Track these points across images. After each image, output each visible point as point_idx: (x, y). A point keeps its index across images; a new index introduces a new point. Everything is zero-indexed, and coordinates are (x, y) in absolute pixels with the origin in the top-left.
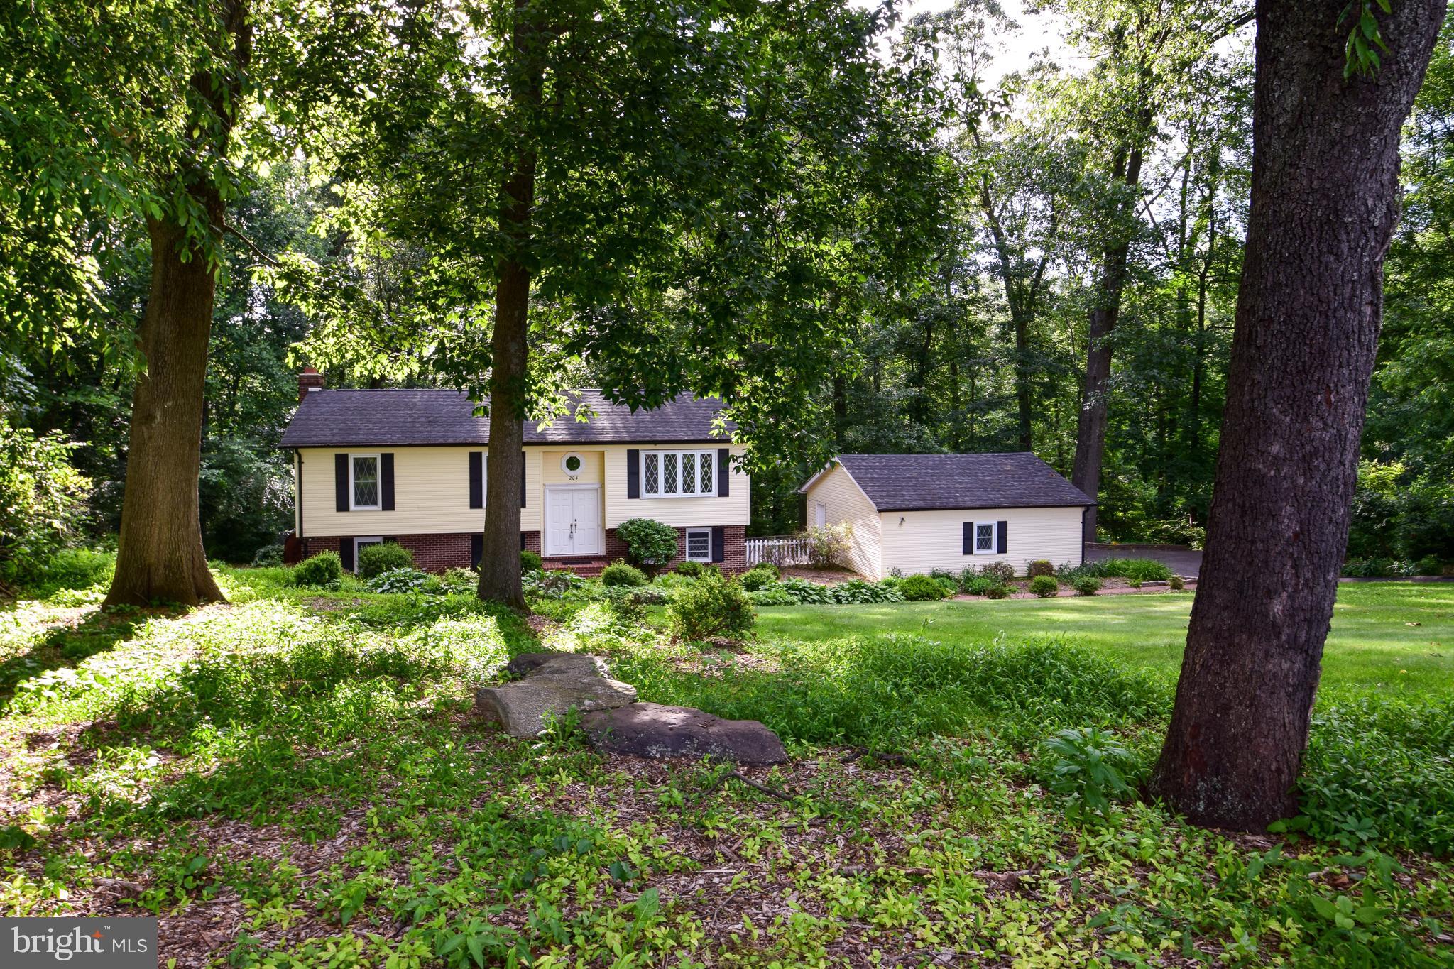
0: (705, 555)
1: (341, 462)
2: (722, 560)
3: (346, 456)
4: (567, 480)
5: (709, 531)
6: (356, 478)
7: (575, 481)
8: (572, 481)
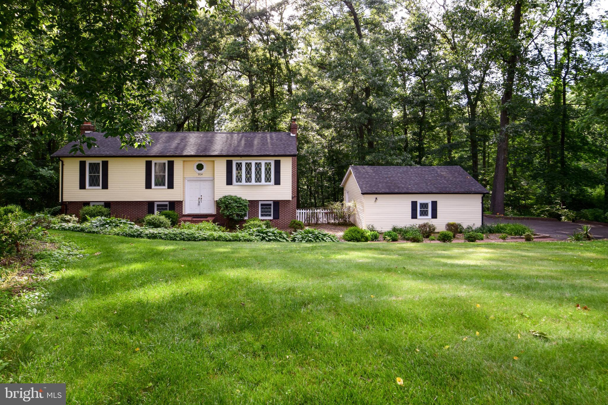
0: (270, 215)
1: (82, 165)
2: (278, 218)
3: (85, 162)
4: (197, 175)
5: (272, 203)
6: (90, 173)
7: (201, 176)
8: (199, 176)
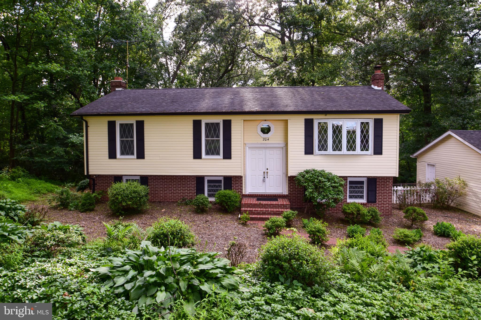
0: (362, 197)
1: (111, 126)
2: (375, 202)
3: (114, 122)
4: (261, 141)
5: (365, 180)
6: (121, 137)
7: (267, 142)
8: (265, 142)
